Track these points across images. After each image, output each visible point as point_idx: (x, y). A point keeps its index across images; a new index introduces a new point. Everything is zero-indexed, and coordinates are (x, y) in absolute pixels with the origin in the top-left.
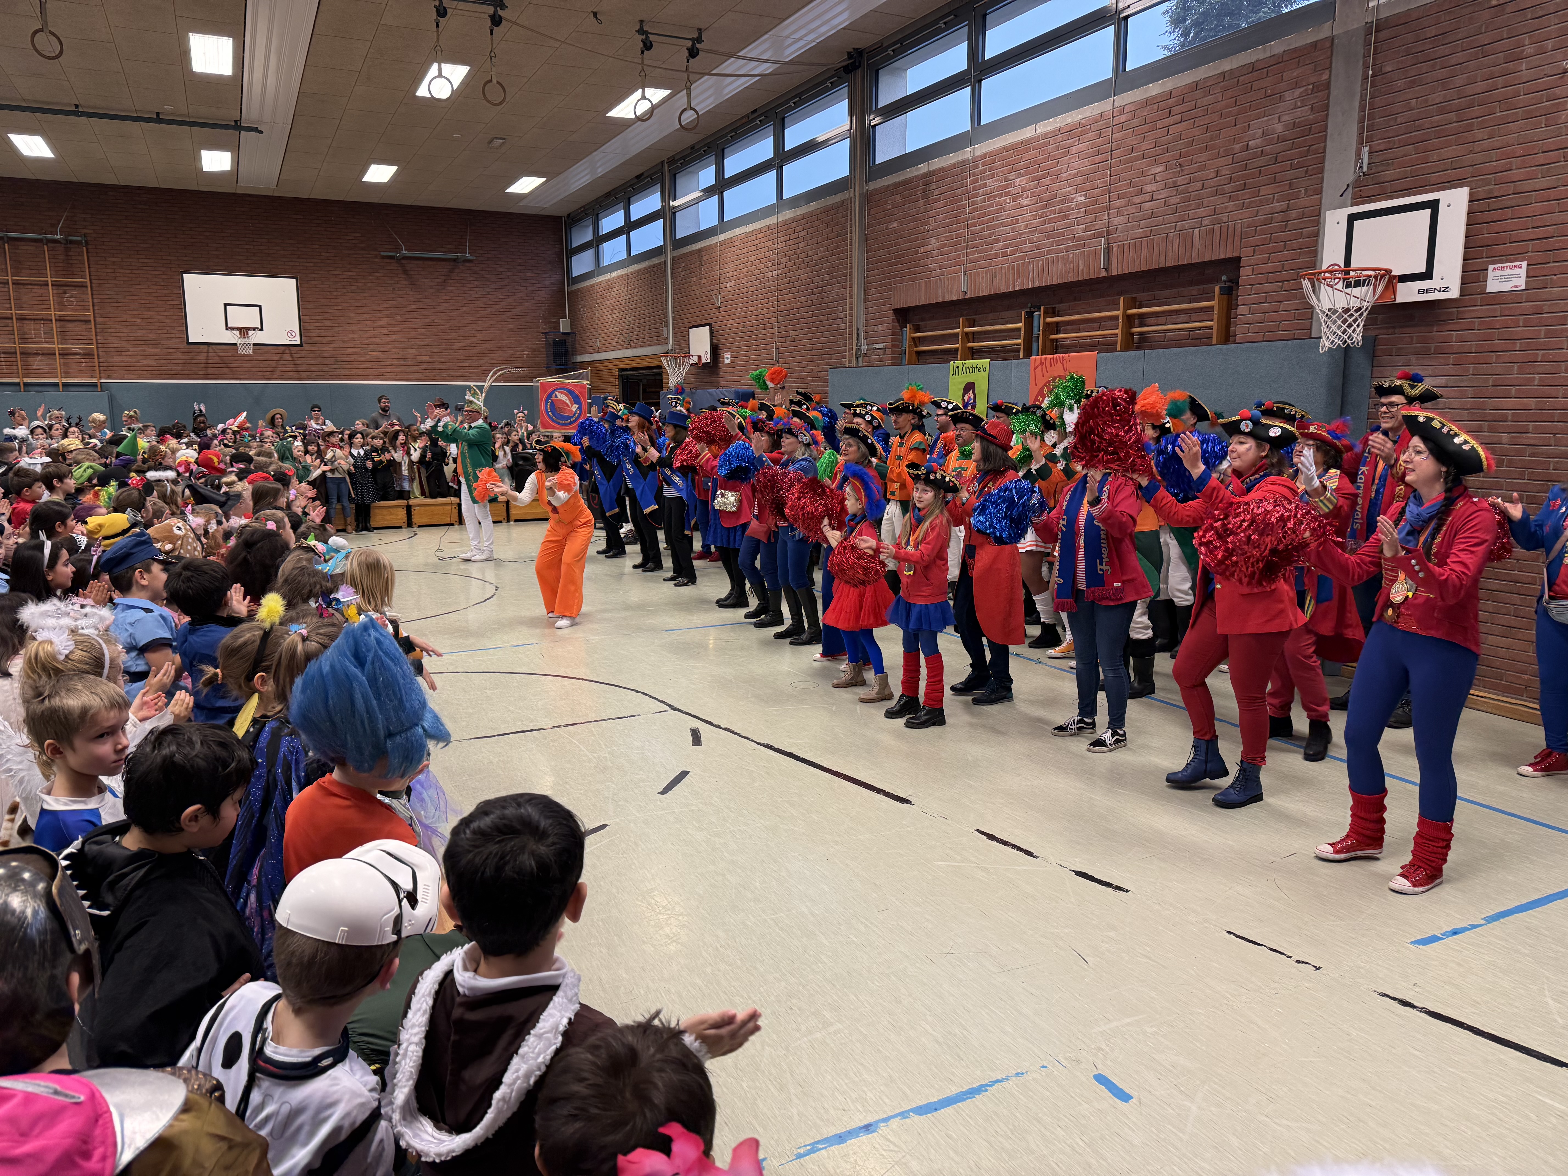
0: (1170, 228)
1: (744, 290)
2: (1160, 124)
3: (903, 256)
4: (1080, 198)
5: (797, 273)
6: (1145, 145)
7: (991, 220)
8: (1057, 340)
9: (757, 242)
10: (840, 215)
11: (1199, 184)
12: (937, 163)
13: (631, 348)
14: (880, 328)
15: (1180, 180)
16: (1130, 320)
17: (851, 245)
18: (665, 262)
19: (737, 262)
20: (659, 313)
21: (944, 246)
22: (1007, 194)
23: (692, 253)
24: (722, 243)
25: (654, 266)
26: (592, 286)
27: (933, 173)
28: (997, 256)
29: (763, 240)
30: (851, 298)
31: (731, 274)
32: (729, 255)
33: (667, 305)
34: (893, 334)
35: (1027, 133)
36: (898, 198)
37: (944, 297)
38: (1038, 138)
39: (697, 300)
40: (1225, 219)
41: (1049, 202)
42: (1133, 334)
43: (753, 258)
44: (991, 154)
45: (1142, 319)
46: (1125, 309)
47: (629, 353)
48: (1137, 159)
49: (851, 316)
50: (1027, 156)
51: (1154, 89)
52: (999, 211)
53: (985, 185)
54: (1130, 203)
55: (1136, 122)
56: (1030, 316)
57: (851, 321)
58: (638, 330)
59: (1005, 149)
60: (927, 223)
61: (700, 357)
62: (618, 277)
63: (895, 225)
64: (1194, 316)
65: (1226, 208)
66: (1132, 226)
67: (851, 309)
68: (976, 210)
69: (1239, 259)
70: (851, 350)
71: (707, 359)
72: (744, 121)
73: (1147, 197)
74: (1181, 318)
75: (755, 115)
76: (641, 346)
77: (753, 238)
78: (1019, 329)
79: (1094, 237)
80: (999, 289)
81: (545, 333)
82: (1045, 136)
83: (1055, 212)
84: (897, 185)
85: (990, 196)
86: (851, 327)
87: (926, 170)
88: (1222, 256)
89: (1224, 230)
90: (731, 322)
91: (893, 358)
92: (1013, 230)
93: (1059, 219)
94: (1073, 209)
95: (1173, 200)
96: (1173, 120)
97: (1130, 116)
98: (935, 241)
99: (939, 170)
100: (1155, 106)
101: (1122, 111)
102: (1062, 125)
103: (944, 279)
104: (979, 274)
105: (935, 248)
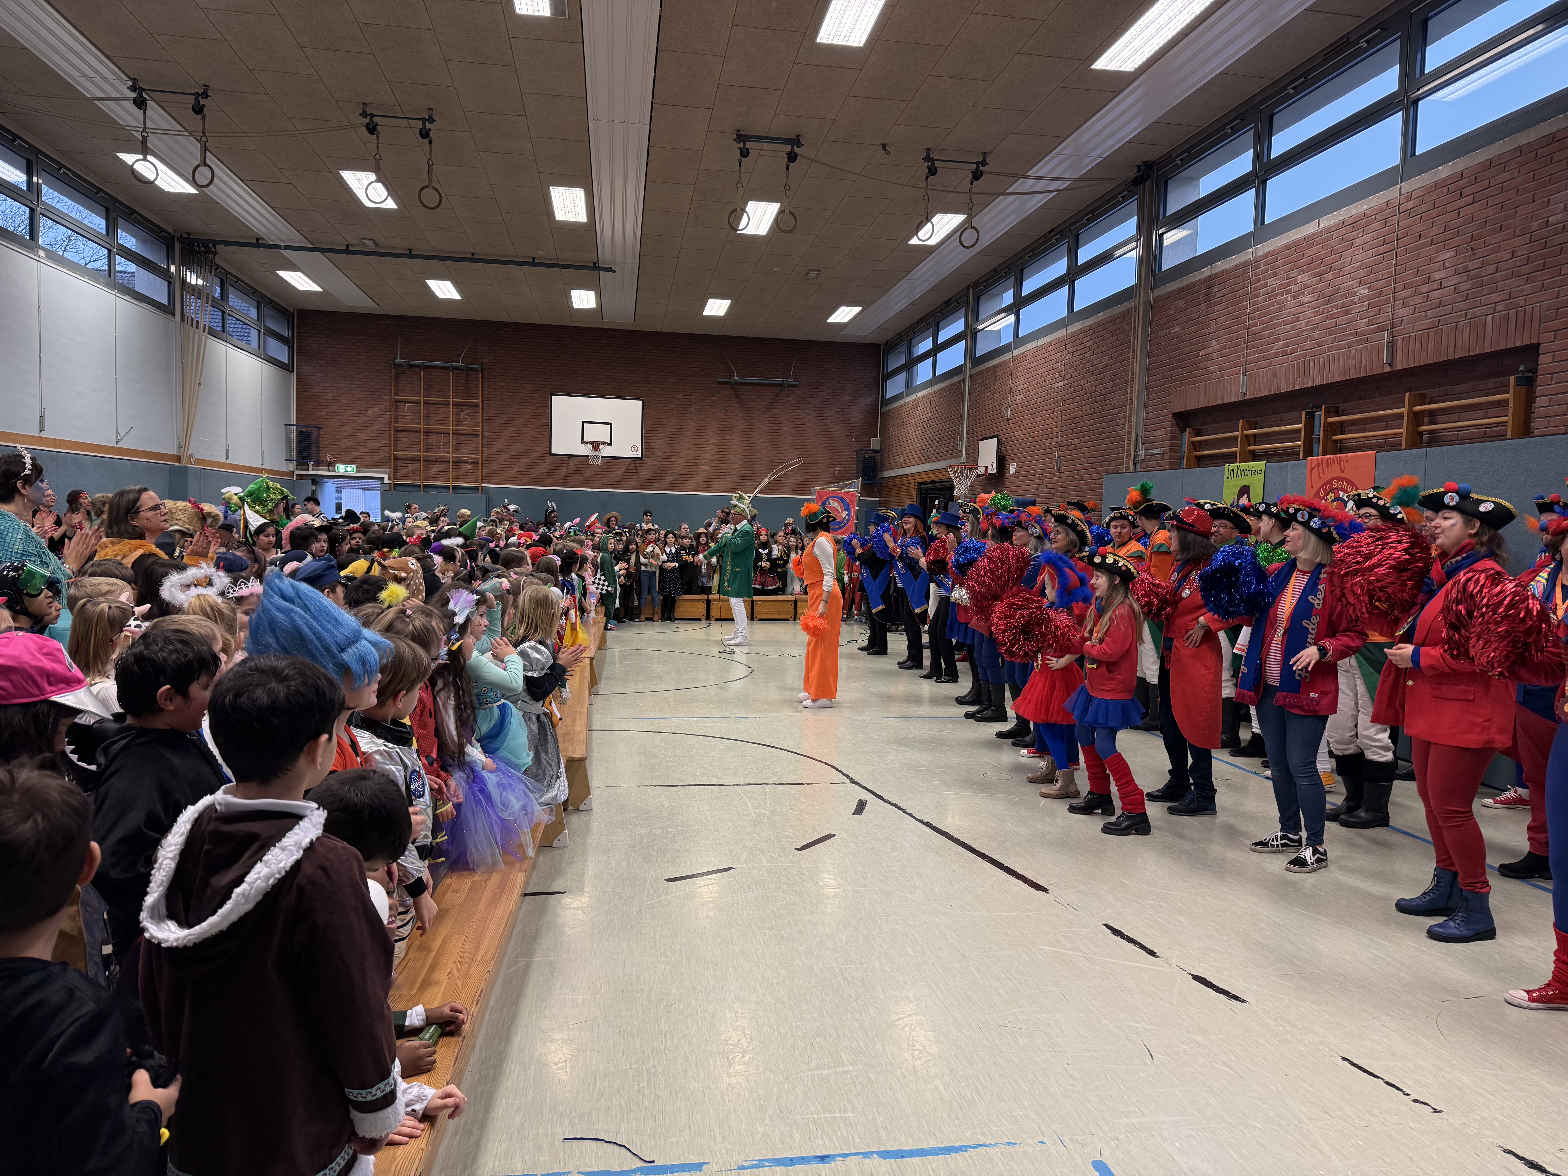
0: (1460, 317)
1: (1032, 402)
2: (1450, 207)
3: (1184, 360)
4: (1364, 291)
5: (1082, 382)
6: (1434, 231)
7: (1273, 319)
8: (1341, 440)
9: (1047, 355)
10: (1125, 323)
11: (1493, 268)
12: (1220, 266)
13: (929, 462)
14: (1159, 433)
15: (1471, 265)
16: (1417, 418)
17: (1133, 351)
18: (964, 379)
19: (1028, 376)
20: (956, 428)
21: (1224, 348)
22: (1288, 292)
23: (988, 370)
24: (1015, 358)
25: (954, 384)
26: (901, 406)
27: (1216, 276)
28: (1277, 355)
29: (1053, 352)
30: (1131, 404)
31: (1021, 387)
32: (1021, 369)
33: (963, 420)
34: (1172, 438)
35: (1311, 228)
36: (1181, 303)
37: (1223, 399)
38: (1321, 233)
39: (991, 414)
40: (1522, 303)
41: (1330, 298)
42: (1421, 434)
43: (1042, 370)
44: (1272, 253)
45: (1433, 416)
46: (1411, 406)
47: (927, 467)
48: (1425, 245)
49: (1130, 422)
50: (1309, 252)
51: (1444, 172)
52: (1280, 310)
53: (1266, 285)
54: (1416, 293)
55: (1424, 207)
56: (1311, 417)
57: (1130, 428)
58: (936, 445)
59: (1287, 247)
60: (1209, 326)
61: (986, 468)
62: (923, 397)
63: (1177, 329)
64: (1490, 412)
65: (1522, 291)
66: (1419, 317)
67: (1131, 416)
68: (1257, 310)
69: (1539, 344)
70: (1128, 456)
71: (992, 470)
72: (1041, 240)
73: (1435, 285)
74: (1475, 414)
75: (1053, 234)
76: (938, 460)
77: (1044, 351)
78: (1299, 431)
79: (1378, 330)
80: (1279, 389)
81: (857, 451)
82: (1328, 230)
83: (1337, 307)
84: (1180, 290)
85: (1270, 295)
86: (1129, 433)
87: (1209, 274)
88: (1518, 344)
89: (1521, 315)
90: (1019, 433)
91: (1170, 464)
92: (1293, 328)
93: (1342, 314)
94: (1356, 303)
95: (1463, 287)
96: (1464, 202)
97: (1417, 202)
98: (1215, 343)
99: (1222, 273)
100: (1445, 189)
101: (1409, 197)
102: (1346, 217)
103: (1224, 380)
104: (1258, 374)
105: (1215, 350)
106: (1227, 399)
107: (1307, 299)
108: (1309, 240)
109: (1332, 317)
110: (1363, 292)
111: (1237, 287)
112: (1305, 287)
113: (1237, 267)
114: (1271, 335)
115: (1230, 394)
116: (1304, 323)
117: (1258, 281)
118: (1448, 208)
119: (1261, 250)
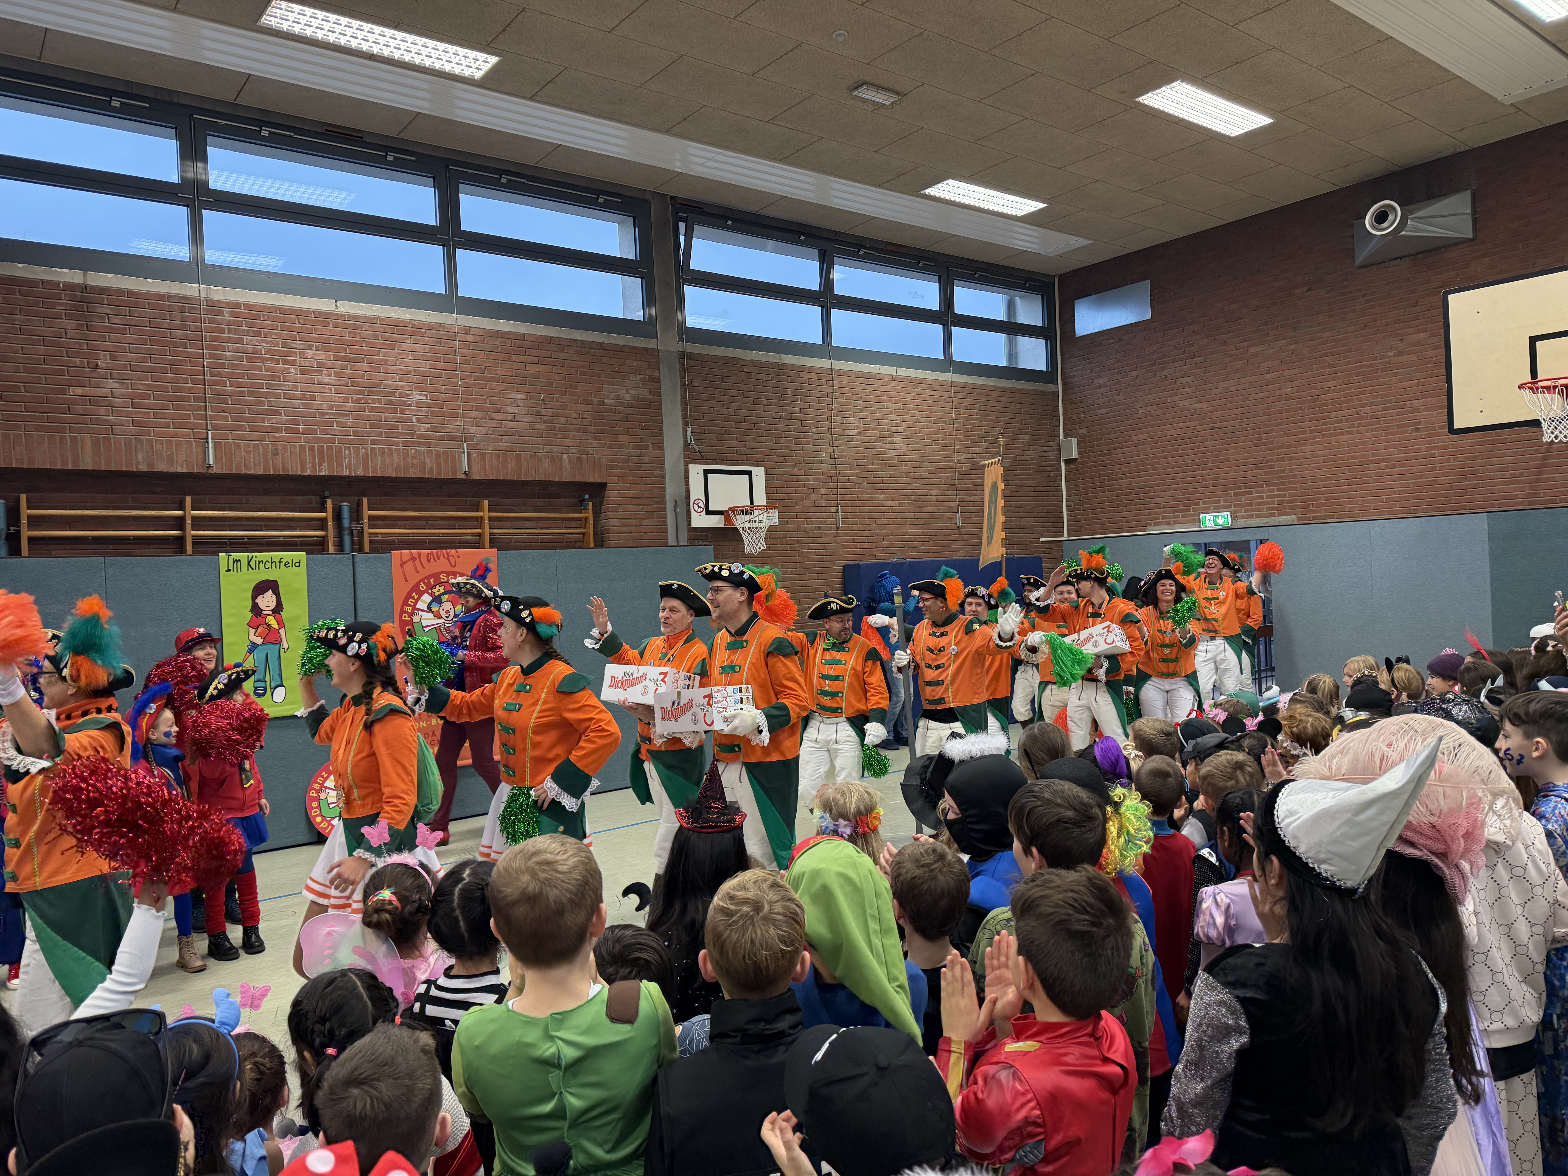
0: (539, 449)
4: (420, 397)
6: (501, 371)
7: (256, 386)
11: (563, 419)
15: (544, 411)
21: (143, 396)
22: (289, 362)
27: (97, 291)
35: (322, 305)
38: (340, 316)
40: (591, 452)
41: (368, 389)
48: (492, 380)
50: (321, 329)
54: (488, 417)
55: (486, 346)
65: (591, 443)
66: (494, 439)
69: (606, 483)
80: (285, 470)
83: (380, 402)
85: (250, 356)
87: (78, 281)
88: (592, 480)
89: (591, 460)
93: (390, 411)
94: (410, 405)
95: (538, 426)
96: (530, 359)
97: (478, 339)
98: (116, 385)
99: (120, 292)
100: (508, 341)
101: (467, 330)
102: (382, 315)
103: (150, 441)
104: (238, 446)
105: (116, 395)
106: (161, 467)
107: (327, 380)
108: (323, 317)
109: (372, 409)
110: (418, 397)
111: (166, 323)
112: (321, 366)
113: (161, 297)
114: (260, 403)
115: (171, 460)
116: (325, 405)
117: (222, 331)
118: (514, 357)
119: (218, 293)
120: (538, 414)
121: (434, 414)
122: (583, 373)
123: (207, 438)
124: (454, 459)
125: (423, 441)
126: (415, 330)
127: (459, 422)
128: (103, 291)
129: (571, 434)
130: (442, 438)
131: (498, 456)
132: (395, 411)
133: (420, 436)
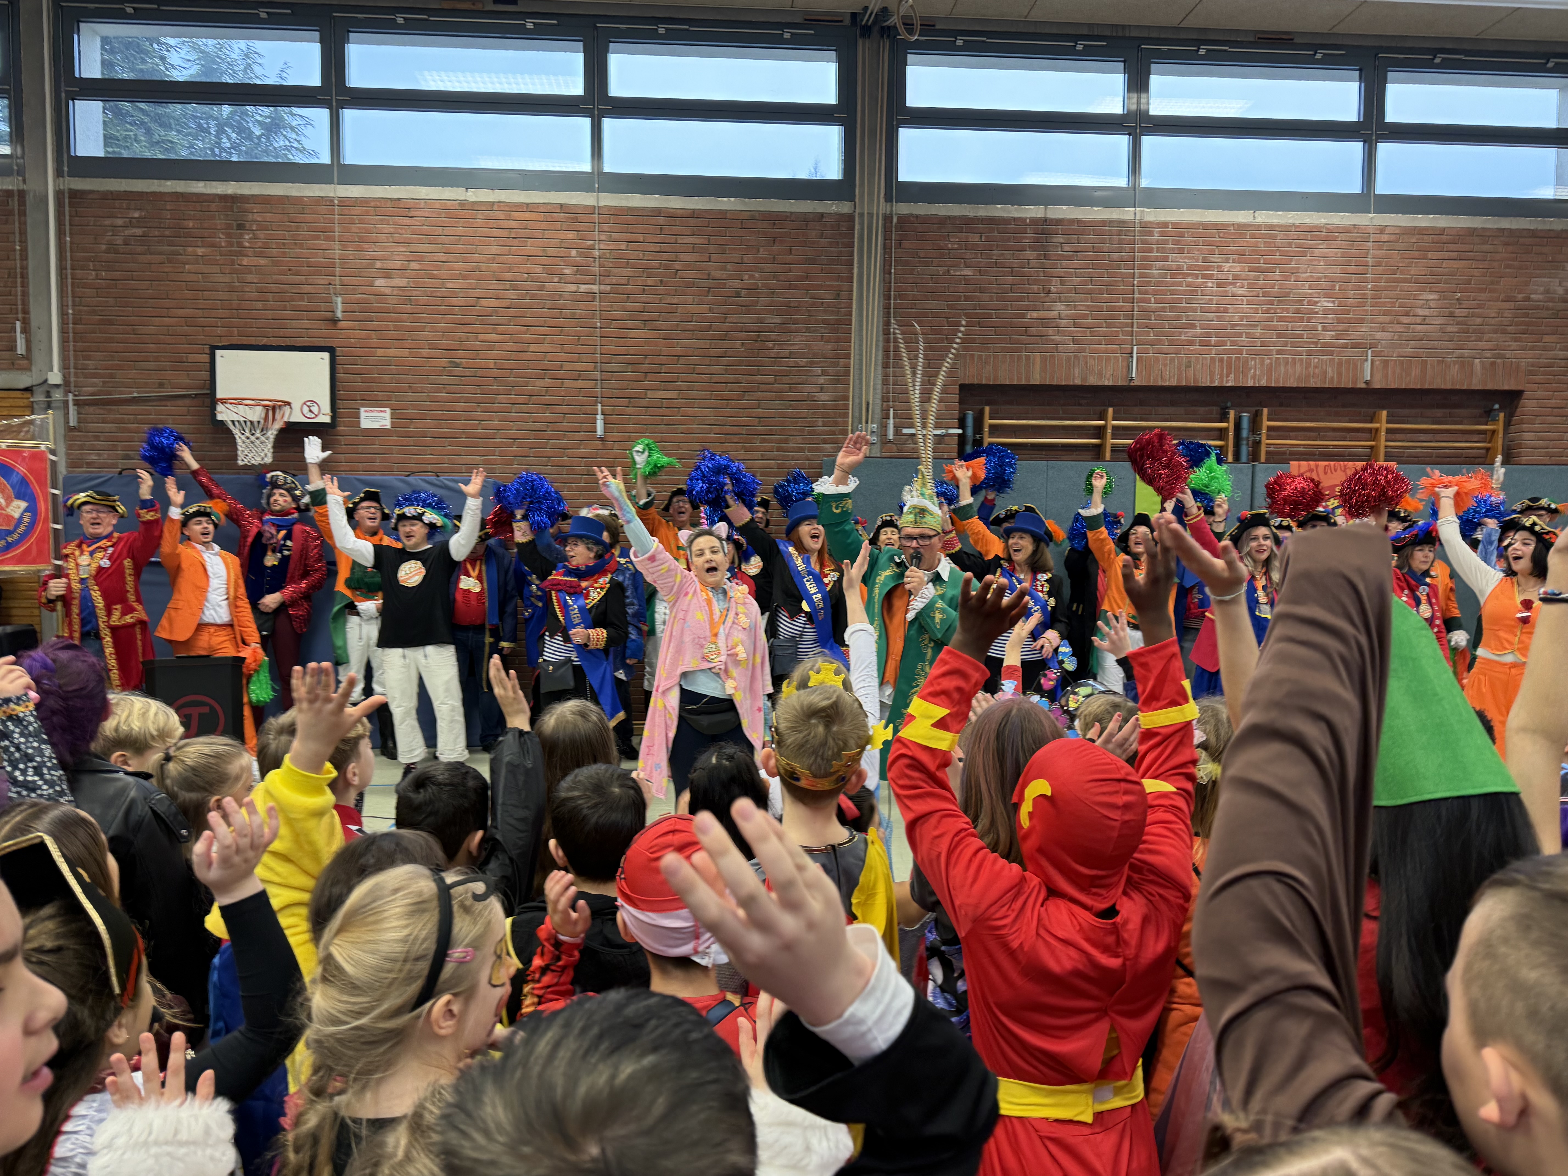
6: (1414, 271)
7: (1178, 301)
9: (511, 224)
11: (1479, 320)
12: (1065, 212)
15: (1458, 312)
28: (1191, 343)
35: (1239, 217)
38: (1259, 227)
40: (1509, 356)
41: (1278, 299)
44: (1172, 225)
48: (1403, 281)
50: (1241, 242)
51: (1423, 221)
52: (1194, 293)
53: (1166, 259)
54: (1395, 322)
55: (1398, 245)
59: (1198, 225)
60: (1048, 283)
65: (1509, 346)
66: (1399, 344)
68: (1149, 284)
69: (1521, 392)
73: (1418, 320)
80: (1194, 381)
82: (1269, 227)
85: (1173, 272)
87: (1040, 215)
88: (1502, 388)
89: (1508, 365)
92: (1219, 319)
93: (1297, 319)
94: (1317, 313)
95: (1450, 329)
96: (1446, 255)
97: (1393, 238)
98: (1063, 307)
99: (1072, 222)
100: (1426, 237)
101: (1382, 230)
102: (1297, 222)
103: (1085, 357)
104: (1157, 360)
105: (1063, 316)
106: (1093, 381)
107: (1240, 291)
108: (1241, 228)
110: (1325, 304)
111: (1106, 247)
112: (1236, 278)
113: (1104, 223)
114: (1178, 318)
115: (1100, 375)
116: (1237, 316)
117: (1151, 250)
118: (1430, 255)
119: (1151, 215)
120: (1451, 315)
121: (1340, 321)
122: (1507, 267)
123: (1132, 353)
124: (1355, 366)
125: (1328, 349)
126: (1329, 234)
127: (1364, 328)
128: (1059, 222)
129: (1486, 337)
130: (1345, 346)
131: (1402, 363)
132: (1301, 320)
133: (1324, 345)
